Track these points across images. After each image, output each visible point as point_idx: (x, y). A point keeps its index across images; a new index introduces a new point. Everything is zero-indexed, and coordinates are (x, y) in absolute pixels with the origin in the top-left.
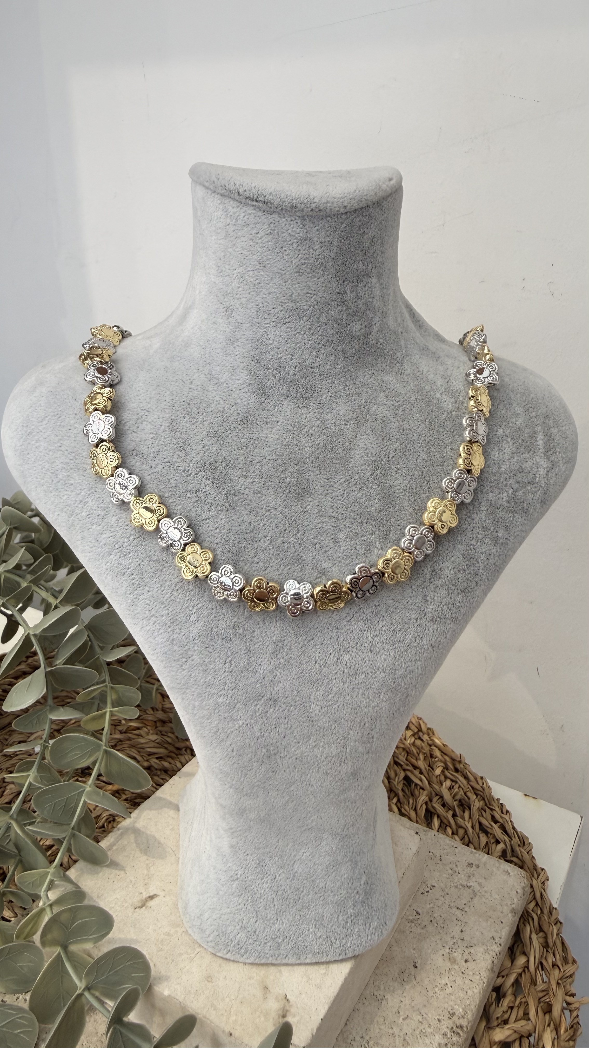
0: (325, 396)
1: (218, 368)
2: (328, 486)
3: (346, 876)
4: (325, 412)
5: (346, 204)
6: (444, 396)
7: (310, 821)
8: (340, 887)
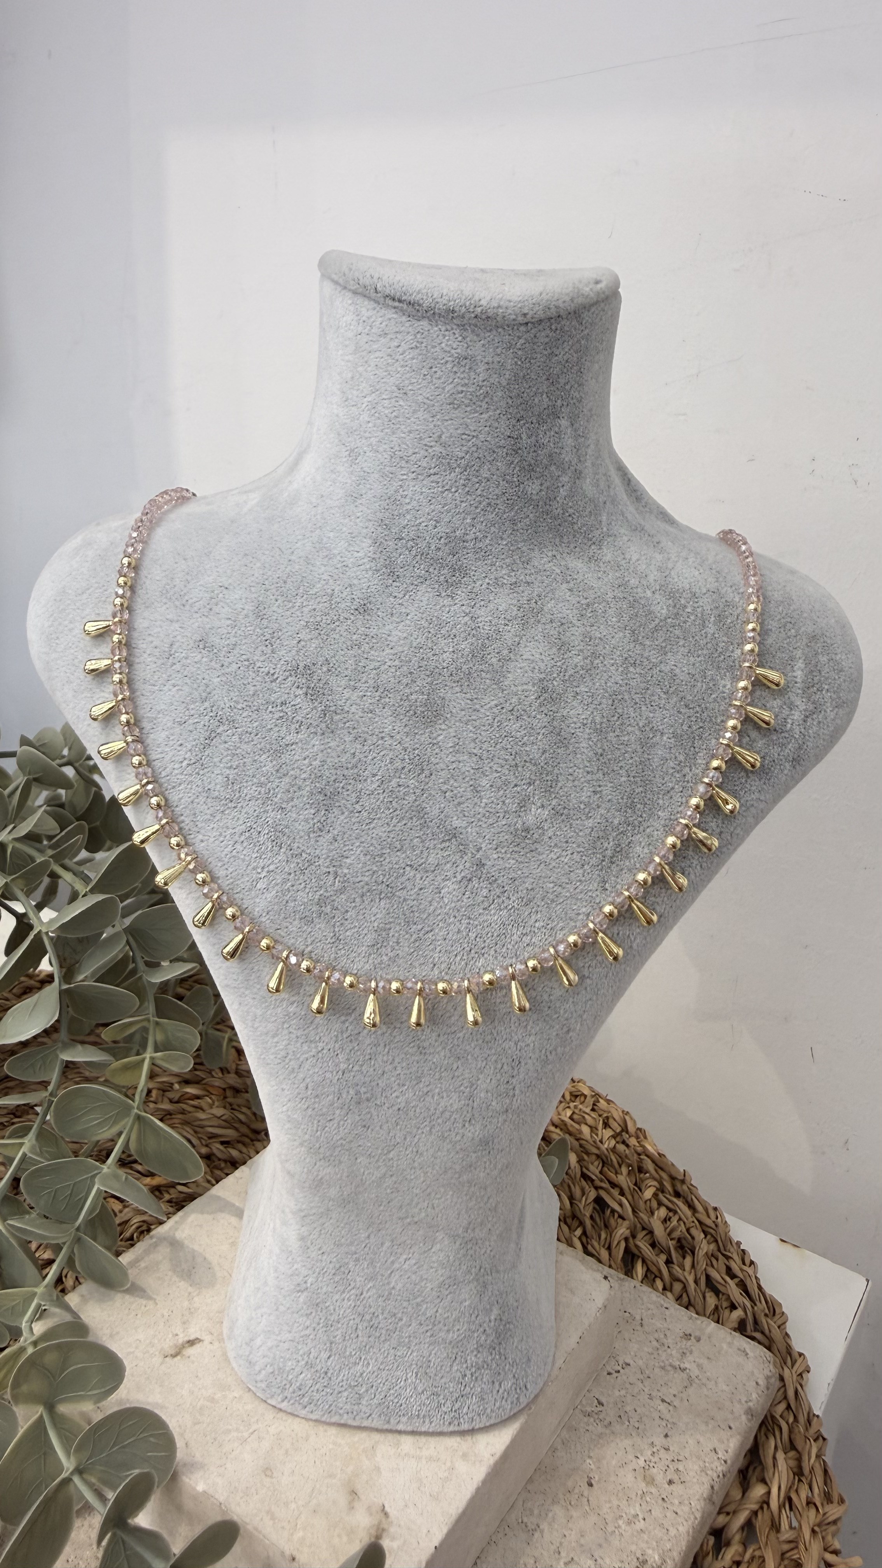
0: (480, 582)
1: (331, 535)
3: (467, 1303)
4: (477, 605)
5: (526, 312)
6: (657, 596)
7: (416, 1210)
8: (457, 1320)
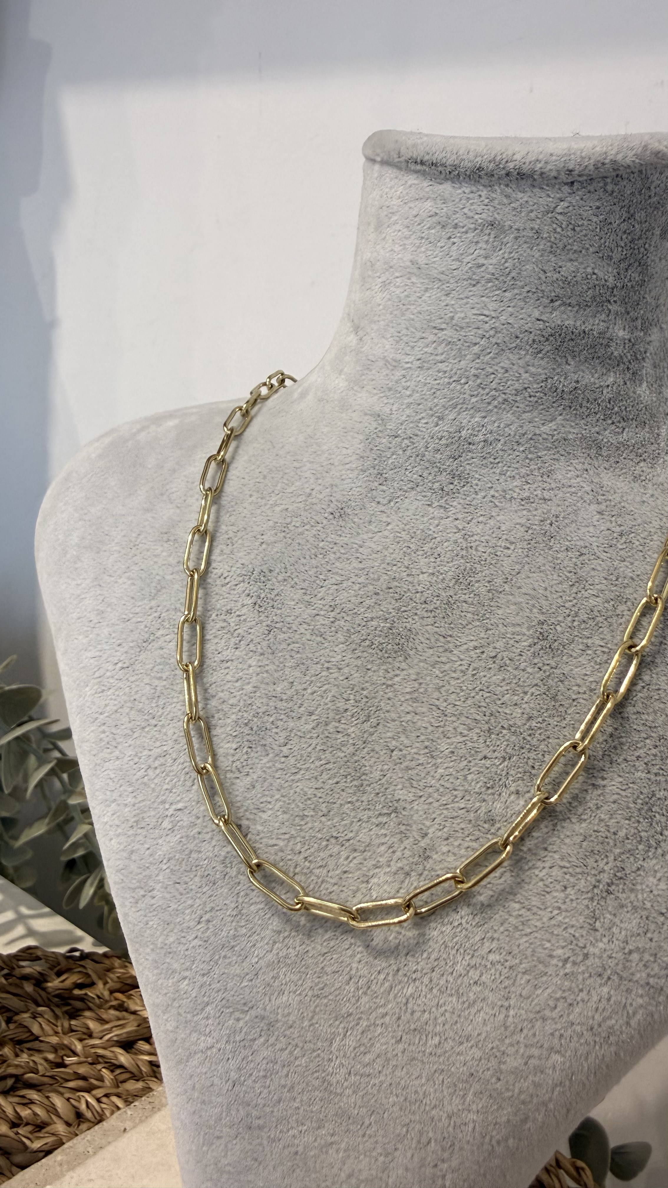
2: (441, 650)
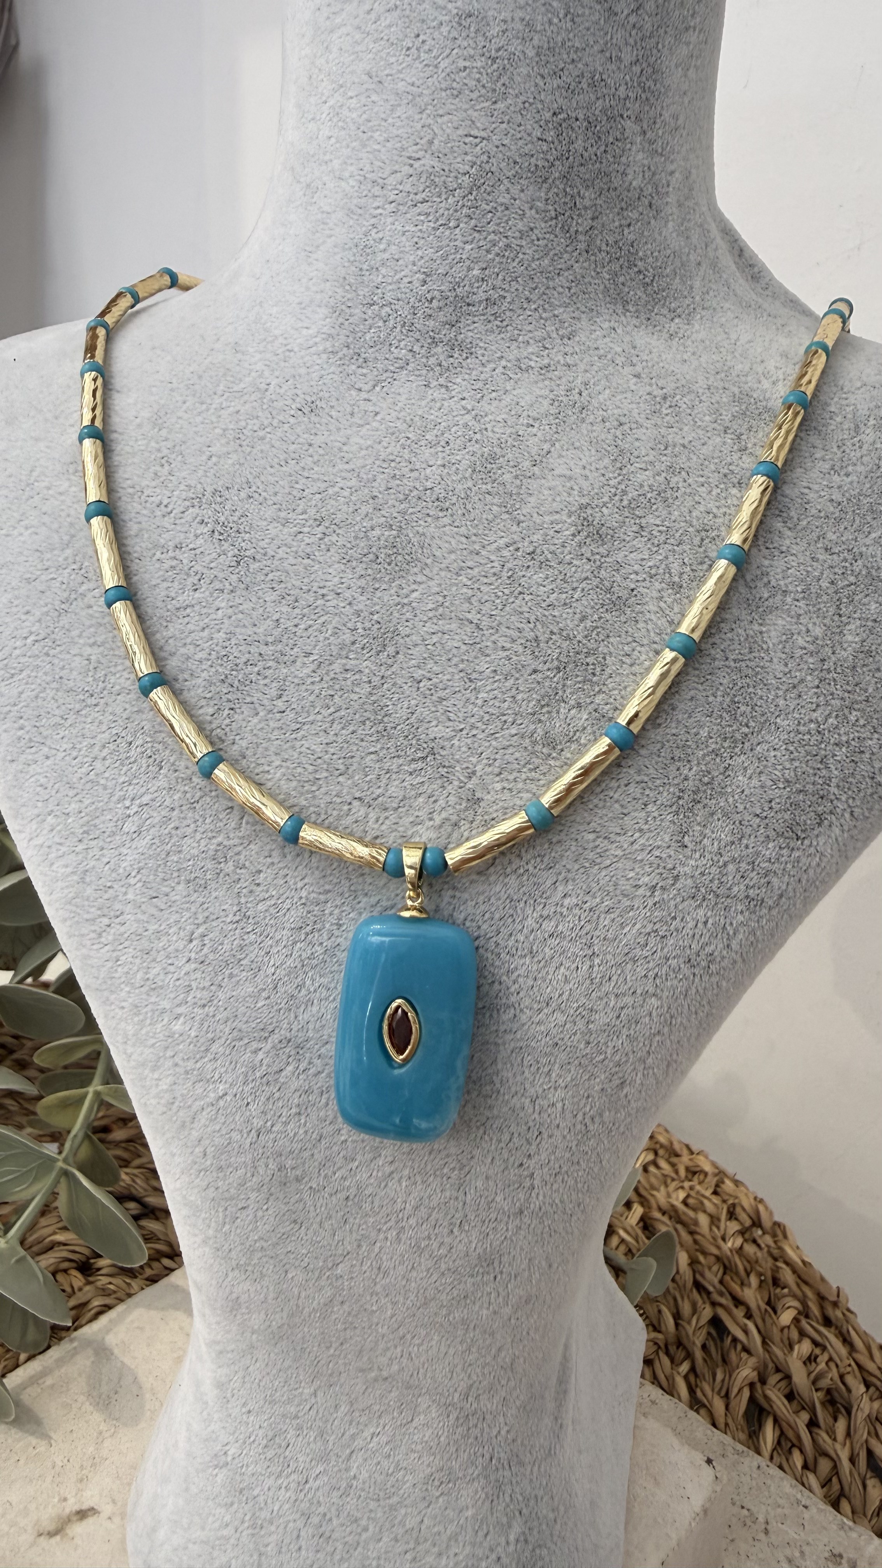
0: (492, 365)
3: (469, 1513)
4: (485, 398)
7: (384, 1360)
8: (454, 1537)
